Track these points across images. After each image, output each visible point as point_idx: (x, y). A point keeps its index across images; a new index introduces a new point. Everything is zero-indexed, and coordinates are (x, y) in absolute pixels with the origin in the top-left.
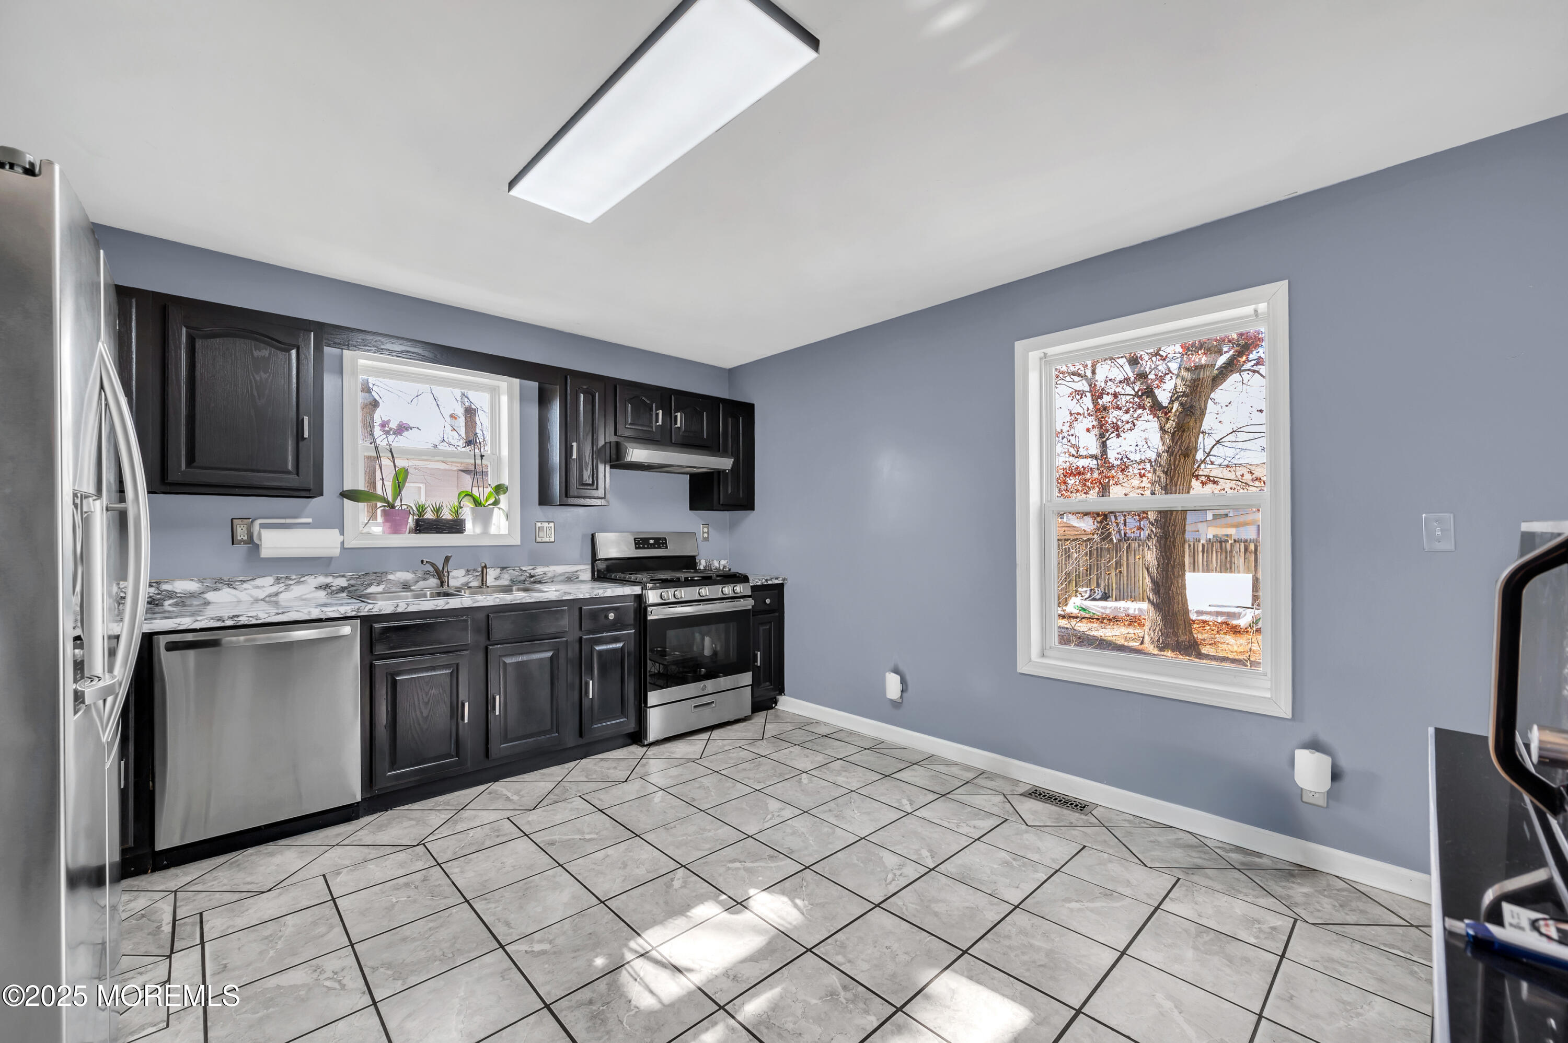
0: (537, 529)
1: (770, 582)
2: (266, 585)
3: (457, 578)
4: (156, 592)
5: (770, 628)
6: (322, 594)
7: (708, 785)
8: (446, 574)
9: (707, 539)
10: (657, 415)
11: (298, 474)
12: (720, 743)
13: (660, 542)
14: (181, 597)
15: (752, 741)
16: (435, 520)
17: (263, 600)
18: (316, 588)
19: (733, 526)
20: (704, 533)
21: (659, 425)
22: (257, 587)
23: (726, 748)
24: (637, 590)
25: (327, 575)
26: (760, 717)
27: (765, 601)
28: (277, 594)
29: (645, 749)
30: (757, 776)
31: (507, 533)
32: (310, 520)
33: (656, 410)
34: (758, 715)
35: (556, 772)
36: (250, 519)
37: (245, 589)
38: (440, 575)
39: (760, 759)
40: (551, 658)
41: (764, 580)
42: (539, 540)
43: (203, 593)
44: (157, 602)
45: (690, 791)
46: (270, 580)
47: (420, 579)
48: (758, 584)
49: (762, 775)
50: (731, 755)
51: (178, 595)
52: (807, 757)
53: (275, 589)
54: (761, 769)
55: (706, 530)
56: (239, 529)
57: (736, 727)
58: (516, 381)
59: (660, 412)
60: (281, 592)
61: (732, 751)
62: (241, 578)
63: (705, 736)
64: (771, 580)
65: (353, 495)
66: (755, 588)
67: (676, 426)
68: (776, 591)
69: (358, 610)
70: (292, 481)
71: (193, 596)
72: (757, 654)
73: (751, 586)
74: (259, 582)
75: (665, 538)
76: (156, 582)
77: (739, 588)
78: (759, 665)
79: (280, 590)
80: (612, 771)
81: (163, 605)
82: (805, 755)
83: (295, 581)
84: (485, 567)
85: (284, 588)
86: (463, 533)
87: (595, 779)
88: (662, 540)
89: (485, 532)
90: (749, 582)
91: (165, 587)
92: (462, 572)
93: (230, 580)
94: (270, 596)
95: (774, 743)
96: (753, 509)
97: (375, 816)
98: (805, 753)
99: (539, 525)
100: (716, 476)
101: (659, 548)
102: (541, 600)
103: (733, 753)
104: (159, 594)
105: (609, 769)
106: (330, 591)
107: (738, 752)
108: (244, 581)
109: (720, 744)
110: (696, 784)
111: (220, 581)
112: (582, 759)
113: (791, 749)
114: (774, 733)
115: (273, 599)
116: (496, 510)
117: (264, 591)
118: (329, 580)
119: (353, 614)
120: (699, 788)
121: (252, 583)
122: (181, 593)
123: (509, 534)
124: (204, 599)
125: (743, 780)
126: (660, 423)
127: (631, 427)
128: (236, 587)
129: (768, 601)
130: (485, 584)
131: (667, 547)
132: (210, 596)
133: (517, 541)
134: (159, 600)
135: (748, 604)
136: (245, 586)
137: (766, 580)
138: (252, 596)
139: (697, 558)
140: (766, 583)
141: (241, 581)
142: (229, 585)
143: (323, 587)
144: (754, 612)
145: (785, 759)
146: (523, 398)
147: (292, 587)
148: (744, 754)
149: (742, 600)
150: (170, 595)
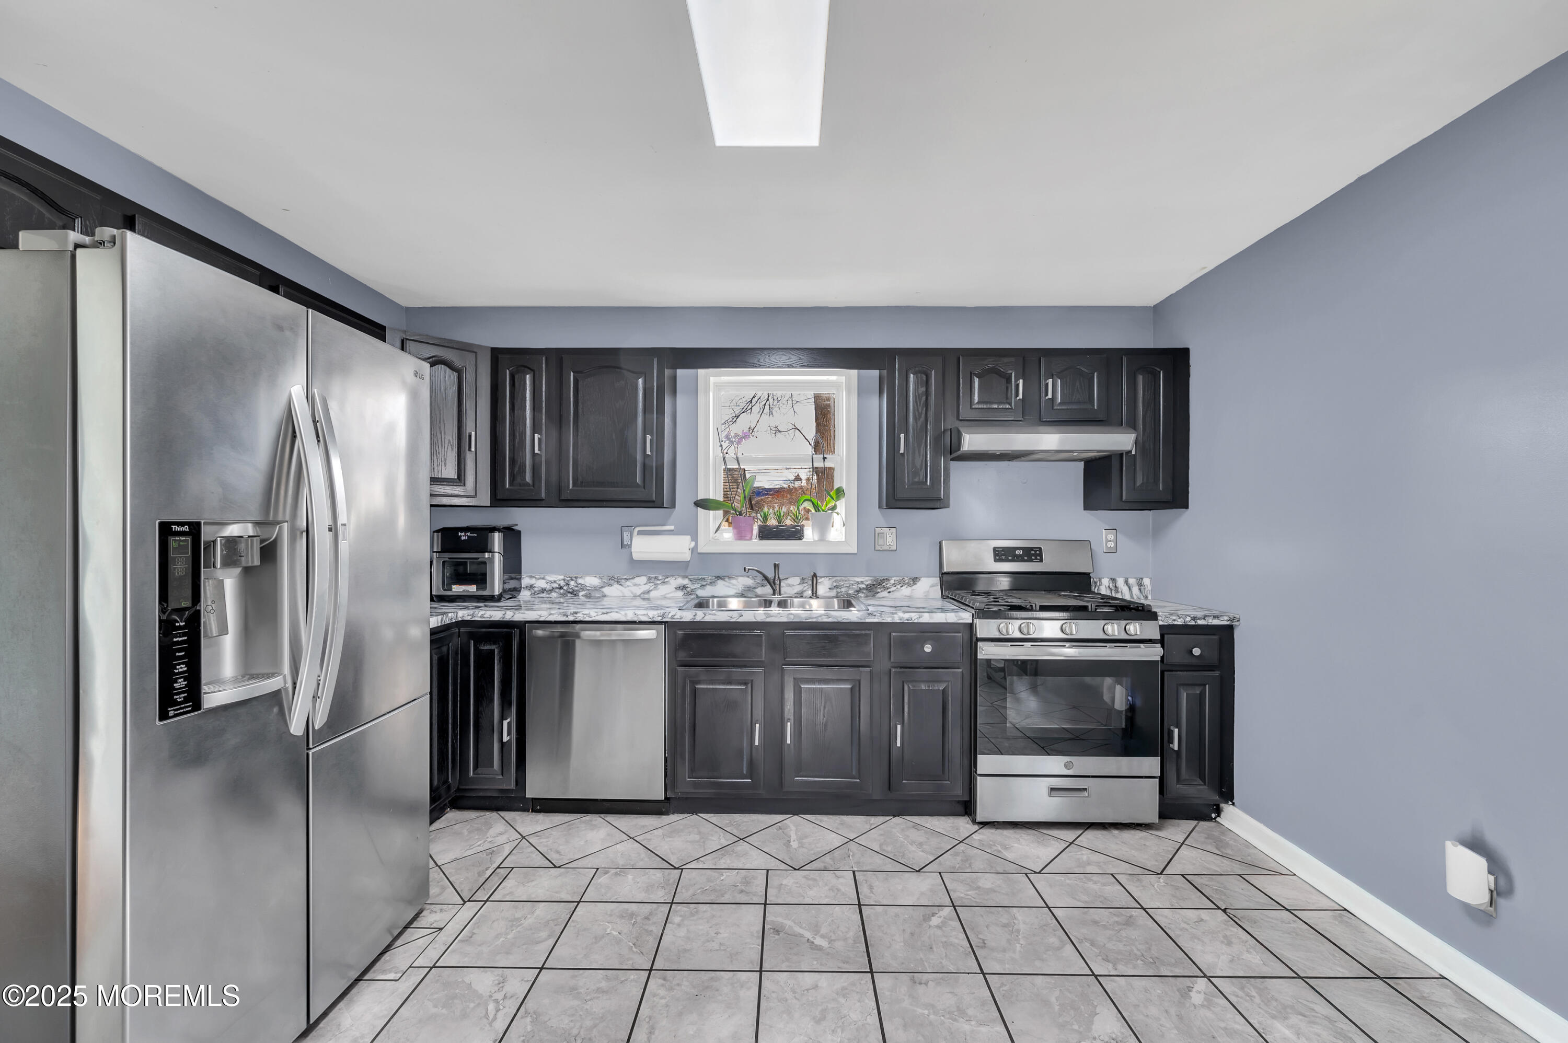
0: (877, 534)
1: (1200, 622)
2: (640, 584)
3: (791, 586)
4: (575, 585)
5: (1202, 694)
6: (680, 594)
7: (1022, 927)
8: (777, 582)
9: (1114, 551)
10: (1017, 386)
11: (644, 488)
12: (1085, 855)
13: (1032, 554)
14: (589, 590)
15: (1139, 871)
16: (776, 527)
17: (639, 596)
18: (676, 588)
19: (1157, 531)
20: (1107, 541)
21: (1020, 399)
22: (636, 585)
23: (1089, 869)
24: (966, 617)
25: (685, 577)
26: (1177, 830)
27: (1191, 651)
28: (649, 592)
29: (976, 827)
30: (1110, 945)
31: (844, 540)
32: (672, 528)
33: (1017, 380)
34: (1178, 825)
35: (857, 822)
36: (632, 527)
37: (628, 586)
38: (773, 583)
39: (1135, 913)
40: (851, 688)
41: (1188, 619)
42: (878, 548)
43: (602, 587)
44: (575, 593)
45: (987, 927)
46: (643, 579)
47: (759, 585)
48: (1176, 623)
49: (1121, 946)
50: (1090, 885)
51: (587, 588)
52: (1229, 944)
53: (647, 587)
54: (1123, 933)
55: (1111, 537)
56: (625, 535)
57: (1127, 835)
58: (854, 373)
59: (1021, 381)
60: (651, 590)
61: (1095, 878)
62: (625, 577)
63: (1069, 835)
64: (1204, 618)
65: (703, 504)
66: (1166, 630)
67: (1047, 398)
68: (1216, 637)
69: (663, 616)
70: (640, 495)
71: (596, 590)
72: (1173, 732)
73: (1161, 626)
74: (637, 580)
75: (1040, 549)
76: (575, 577)
77: (1135, 629)
78: (1176, 748)
79: (651, 589)
80: (913, 848)
81: (578, 596)
82: (1225, 937)
83: (661, 581)
84: (815, 575)
85: (653, 587)
86: (801, 539)
87: (888, 852)
88: (1036, 551)
89: (823, 538)
90: (1156, 619)
91: (580, 581)
92: (795, 581)
93: (619, 578)
94: (644, 593)
95: (1177, 888)
96: (1187, 507)
97: (682, 816)
98: (1228, 933)
99: (878, 530)
100: (1115, 463)
101: (1030, 560)
102: (840, 620)
103: (1095, 883)
104: (576, 586)
105: (912, 843)
106: (686, 592)
107: (1104, 885)
108: (627, 579)
109: (1085, 858)
110: (1003, 916)
111: (612, 578)
112: (895, 816)
113: (1204, 914)
114: (1189, 869)
115: (646, 596)
116: (835, 515)
117: (640, 589)
118: (686, 582)
119: (659, 619)
120: (1005, 926)
121: (631, 580)
122: (589, 587)
123: (846, 541)
124: (603, 592)
125: (1081, 942)
126: (1021, 396)
127: (980, 406)
128: (622, 584)
129: (1197, 651)
130: (814, 595)
131: (1041, 560)
132: (606, 590)
133: (854, 550)
134: (577, 591)
135: (1154, 653)
136: (628, 583)
137: (1194, 619)
138: (632, 593)
139: (1091, 575)
140: (1193, 623)
141: (625, 579)
142: (618, 582)
143: (681, 588)
144: (1165, 667)
145: (1181, 930)
146: (862, 391)
147: (659, 586)
148: (1113, 891)
149: (1142, 645)
150: (583, 588)
